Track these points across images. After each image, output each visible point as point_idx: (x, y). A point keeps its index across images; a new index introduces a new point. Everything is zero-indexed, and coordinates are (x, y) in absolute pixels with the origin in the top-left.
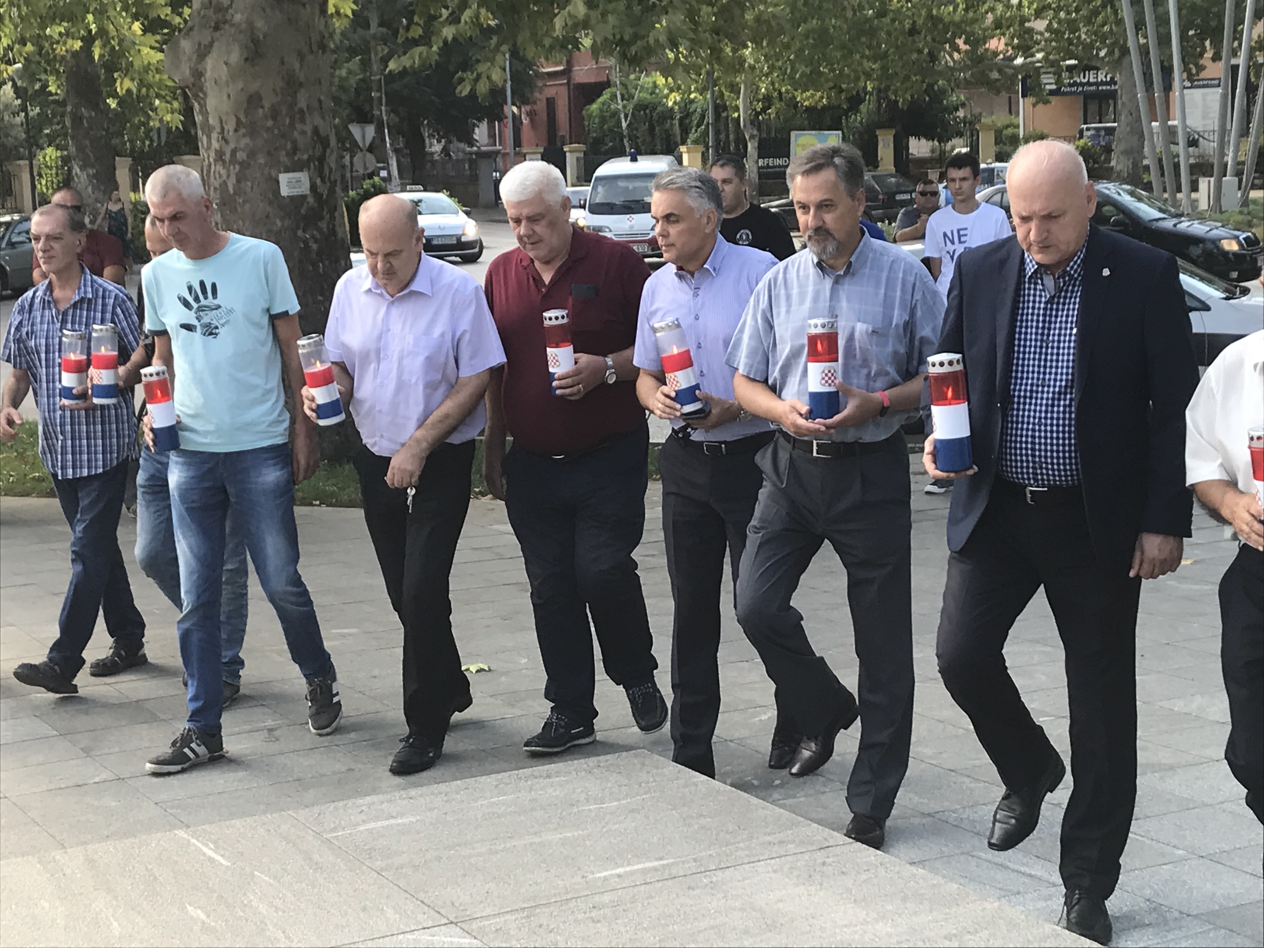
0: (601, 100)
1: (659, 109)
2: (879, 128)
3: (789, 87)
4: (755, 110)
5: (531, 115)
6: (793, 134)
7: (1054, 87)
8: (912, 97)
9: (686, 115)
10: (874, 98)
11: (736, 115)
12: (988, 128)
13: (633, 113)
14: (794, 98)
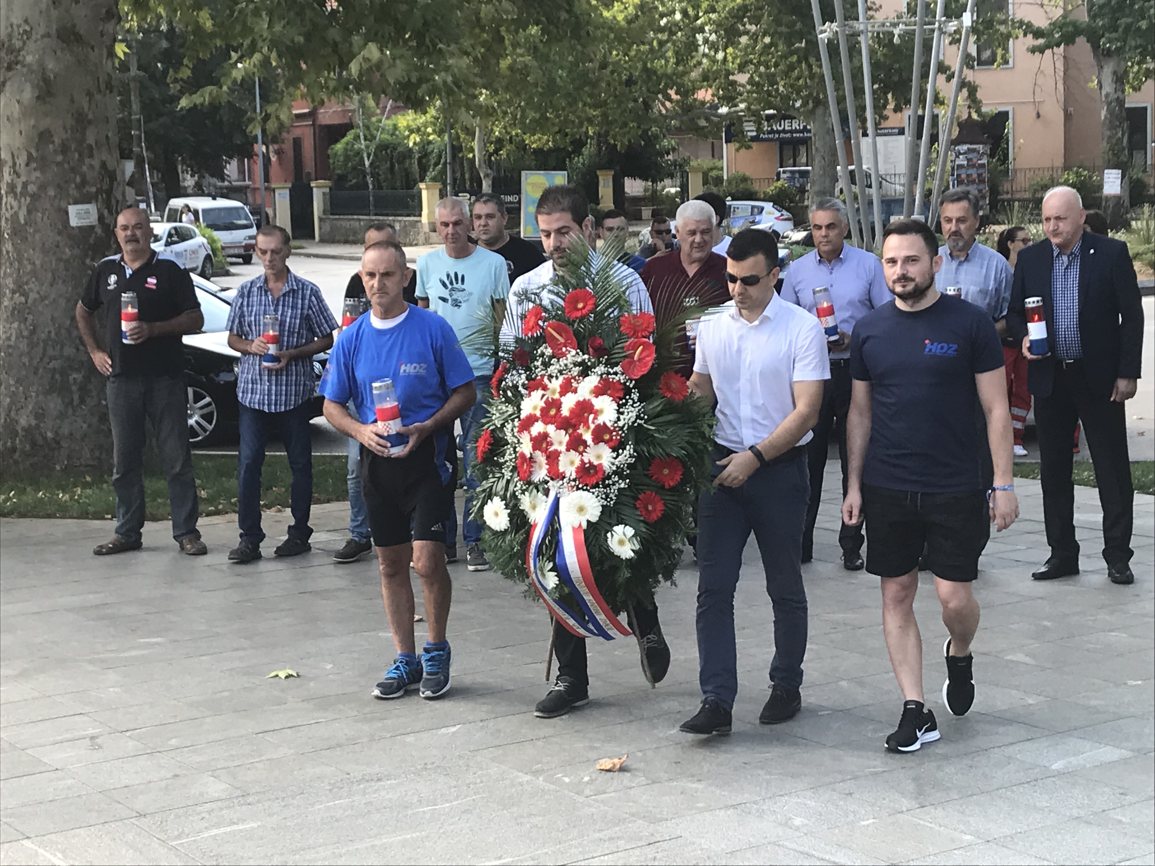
0: (345, 140)
1: (400, 149)
2: (600, 169)
3: (519, 131)
4: (487, 151)
5: (279, 153)
6: (523, 173)
7: (754, 134)
8: (629, 141)
9: (425, 154)
10: (594, 142)
11: (471, 155)
12: (695, 170)
13: (374, 153)
14: (524, 141)
